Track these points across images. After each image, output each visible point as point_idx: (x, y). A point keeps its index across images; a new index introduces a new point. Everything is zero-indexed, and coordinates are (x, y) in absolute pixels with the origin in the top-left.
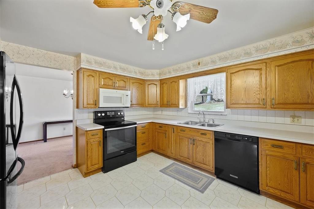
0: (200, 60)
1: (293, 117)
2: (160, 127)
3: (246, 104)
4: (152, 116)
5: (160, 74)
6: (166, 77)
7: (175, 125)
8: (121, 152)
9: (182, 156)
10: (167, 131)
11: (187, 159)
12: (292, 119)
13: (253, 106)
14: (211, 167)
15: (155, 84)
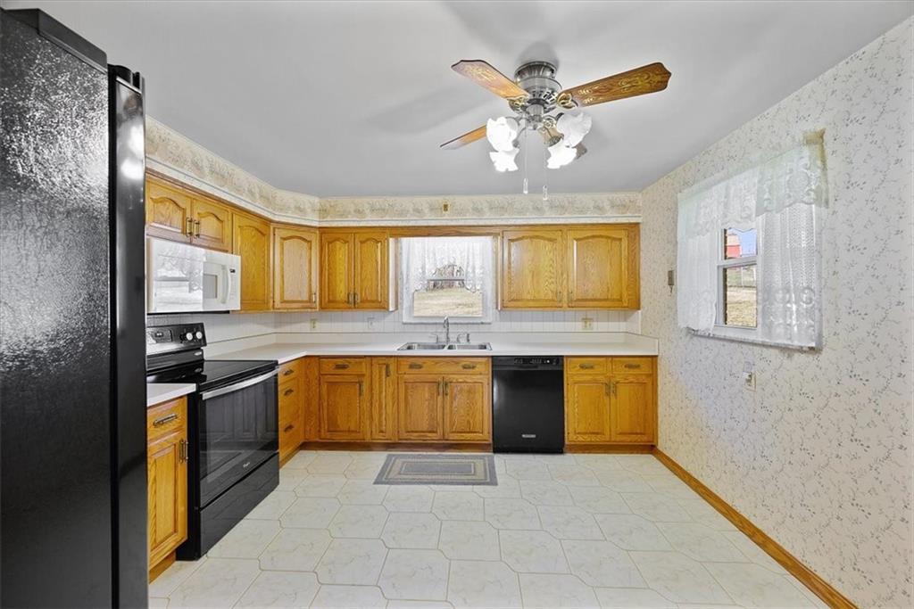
0: (449, 200)
1: (585, 320)
2: (338, 367)
3: (533, 300)
4: (273, 340)
5: (323, 212)
6: (346, 224)
7: (391, 356)
8: (245, 466)
9: (412, 432)
10: (363, 375)
11: (430, 435)
12: (584, 324)
13: (545, 304)
14: (486, 432)
15: (304, 240)
